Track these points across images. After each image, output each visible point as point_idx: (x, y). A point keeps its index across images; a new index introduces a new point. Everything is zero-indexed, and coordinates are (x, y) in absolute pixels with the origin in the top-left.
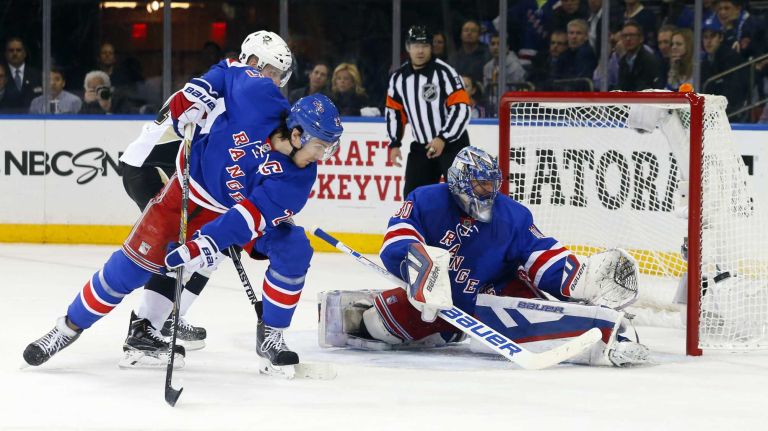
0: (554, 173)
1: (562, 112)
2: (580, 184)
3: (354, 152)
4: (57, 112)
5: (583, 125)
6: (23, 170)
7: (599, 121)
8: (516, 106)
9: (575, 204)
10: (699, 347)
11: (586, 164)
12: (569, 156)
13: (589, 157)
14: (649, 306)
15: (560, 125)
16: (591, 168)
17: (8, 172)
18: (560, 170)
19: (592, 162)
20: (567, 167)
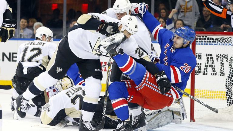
0: (213, 63)
1: (216, 39)
2: (223, 67)
4: (22, 37)
5: (224, 45)
6: (9, 60)
7: (230, 43)
8: (198, 37)
9: (220, 75)
11: (225, 60)
12: (218, 56)
13: (226, 57)
15: (215, 44)
16: (227, 61)
17: (3, 60)
18: (215, 62)
19: (227, 59)
20: (217, 61)
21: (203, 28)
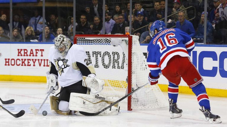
0: (90, 58)
1: (92, 40)
2: (97, 61)
3: (32, 52)
5: (98, 44)
7: (102, 43)
8: (79, 39)
9: (96, 67)
10: (131, 108)
12: (94, 53)
13: (100, 53)
14: (117, 96)
15: (91, 44)
16: (100, 56)
18: (91, 57)
19: (101, 55)
20: (93, 57)
21: (82, 32)
